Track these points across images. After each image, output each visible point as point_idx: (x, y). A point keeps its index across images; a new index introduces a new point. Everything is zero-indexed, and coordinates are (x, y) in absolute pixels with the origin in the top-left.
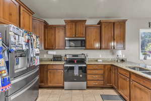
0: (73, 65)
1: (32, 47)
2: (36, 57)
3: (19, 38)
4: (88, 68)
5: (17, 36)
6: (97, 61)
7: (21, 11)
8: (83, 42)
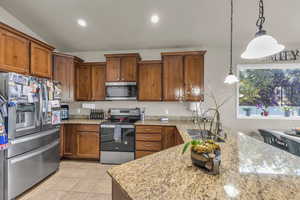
0: (113, 126)
1: (44, 99)
2: (54, 112)
3: (22, 88)
4: (137, 131)
5: (19, 87)
6: (160, 120)
7: (32, 49)
8: (133, 89)
